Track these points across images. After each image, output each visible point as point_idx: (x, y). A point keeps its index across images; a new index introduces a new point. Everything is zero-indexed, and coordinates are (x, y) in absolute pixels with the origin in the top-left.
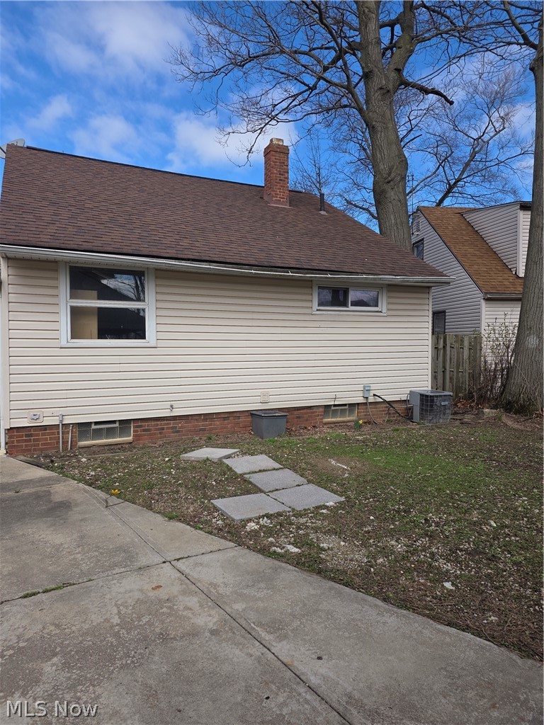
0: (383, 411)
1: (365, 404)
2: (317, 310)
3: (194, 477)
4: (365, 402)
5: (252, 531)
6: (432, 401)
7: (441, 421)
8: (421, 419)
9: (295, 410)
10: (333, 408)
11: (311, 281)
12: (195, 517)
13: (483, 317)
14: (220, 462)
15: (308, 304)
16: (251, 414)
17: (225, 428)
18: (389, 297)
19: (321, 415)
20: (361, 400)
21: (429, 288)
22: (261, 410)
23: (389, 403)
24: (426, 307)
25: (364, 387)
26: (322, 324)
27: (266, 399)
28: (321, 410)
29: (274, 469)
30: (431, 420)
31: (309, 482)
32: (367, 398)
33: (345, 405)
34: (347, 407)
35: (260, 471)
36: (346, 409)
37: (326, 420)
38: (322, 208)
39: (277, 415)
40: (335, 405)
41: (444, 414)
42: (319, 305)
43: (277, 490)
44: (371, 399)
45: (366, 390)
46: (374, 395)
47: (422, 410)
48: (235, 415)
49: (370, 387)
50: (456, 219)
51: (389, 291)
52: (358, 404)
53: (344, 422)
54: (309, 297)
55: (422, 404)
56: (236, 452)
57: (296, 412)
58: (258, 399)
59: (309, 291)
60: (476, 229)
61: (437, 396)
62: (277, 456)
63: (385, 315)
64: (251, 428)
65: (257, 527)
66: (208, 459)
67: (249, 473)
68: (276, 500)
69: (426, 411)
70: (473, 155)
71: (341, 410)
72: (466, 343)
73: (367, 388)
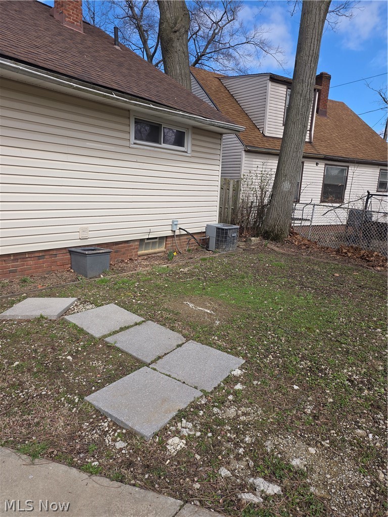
0: (185, 242)
1: (173, 237)
2: (134, 144)
3: (35, 351)
4: (173, 235)
5: (179, 453)
6: (226, 233)
7: (231, 249)
8: (217, 247)
9: (113, 245)
10: (146, 241)
11: (129, 111)
12: (72, 438)
13: (243, 165)
14: (61, 321)
15: (126, 136)
16: (70, 251)
17: (40, 267)
18: (193, 139)
19: (137, 248)
20: (170, 233)
21: (221, 134)
22: (80, 247)
23: (192, 235)
24: (218, 152)
25: (173, 222)
26: (139, 159)
27: (84, 235)
28: (137, 243)
29: (136, 324)
30: (224, 249)
31: (188, 338)
32: (175, 231)
33: (156, 238)
34: (157, 240)
35: (122, 329)
36: (156, 242)
37: (140, 253)
38: (117, 43)
39: (101, 251)
40: (148, 239)
41: (233, 244)
42: (136, 138)
43: (159, 358)
44: (177, 233)
45: (174, 224)
46: (180, 229)
47: (217, 240)
48: (51, 253)
49: (177, 221)
50: (216, 82)
51: (193, 133)
52: (166, 237)
53: (155, 253)
54: (126, 128)
55: (218, 236)
56: (74, 302)
57: (114, 247)
58: (77, 235)
59: (126, 121)
60: (232, 93)
61: (230, 229)
62: (124, 303)
63: (190, 155)
64: (70, 265)
65: (182, 444)
66: (42, 317)
67: (110, 335)
68: (169, 376)
69: (222, 241)
70: (214, 36)
71: (153, 242)
72: (231, 186)
73: (175, 223)
